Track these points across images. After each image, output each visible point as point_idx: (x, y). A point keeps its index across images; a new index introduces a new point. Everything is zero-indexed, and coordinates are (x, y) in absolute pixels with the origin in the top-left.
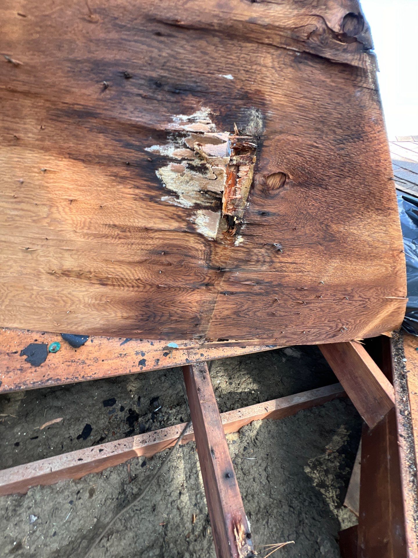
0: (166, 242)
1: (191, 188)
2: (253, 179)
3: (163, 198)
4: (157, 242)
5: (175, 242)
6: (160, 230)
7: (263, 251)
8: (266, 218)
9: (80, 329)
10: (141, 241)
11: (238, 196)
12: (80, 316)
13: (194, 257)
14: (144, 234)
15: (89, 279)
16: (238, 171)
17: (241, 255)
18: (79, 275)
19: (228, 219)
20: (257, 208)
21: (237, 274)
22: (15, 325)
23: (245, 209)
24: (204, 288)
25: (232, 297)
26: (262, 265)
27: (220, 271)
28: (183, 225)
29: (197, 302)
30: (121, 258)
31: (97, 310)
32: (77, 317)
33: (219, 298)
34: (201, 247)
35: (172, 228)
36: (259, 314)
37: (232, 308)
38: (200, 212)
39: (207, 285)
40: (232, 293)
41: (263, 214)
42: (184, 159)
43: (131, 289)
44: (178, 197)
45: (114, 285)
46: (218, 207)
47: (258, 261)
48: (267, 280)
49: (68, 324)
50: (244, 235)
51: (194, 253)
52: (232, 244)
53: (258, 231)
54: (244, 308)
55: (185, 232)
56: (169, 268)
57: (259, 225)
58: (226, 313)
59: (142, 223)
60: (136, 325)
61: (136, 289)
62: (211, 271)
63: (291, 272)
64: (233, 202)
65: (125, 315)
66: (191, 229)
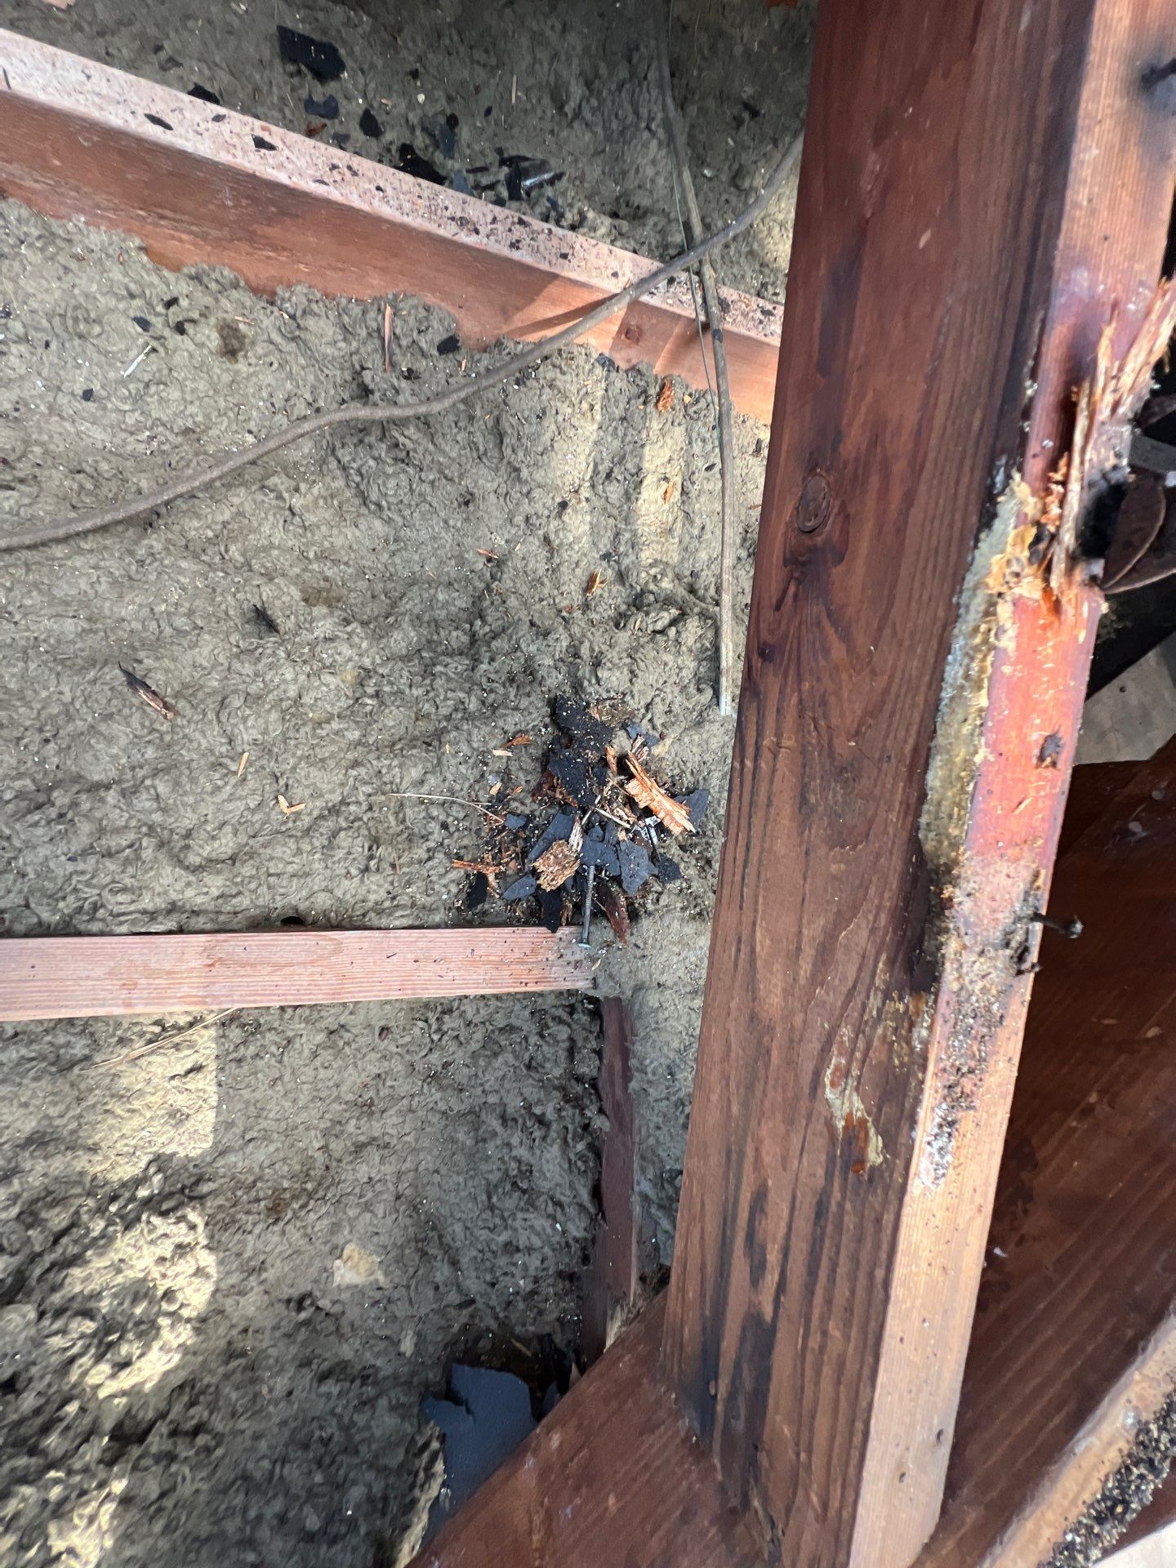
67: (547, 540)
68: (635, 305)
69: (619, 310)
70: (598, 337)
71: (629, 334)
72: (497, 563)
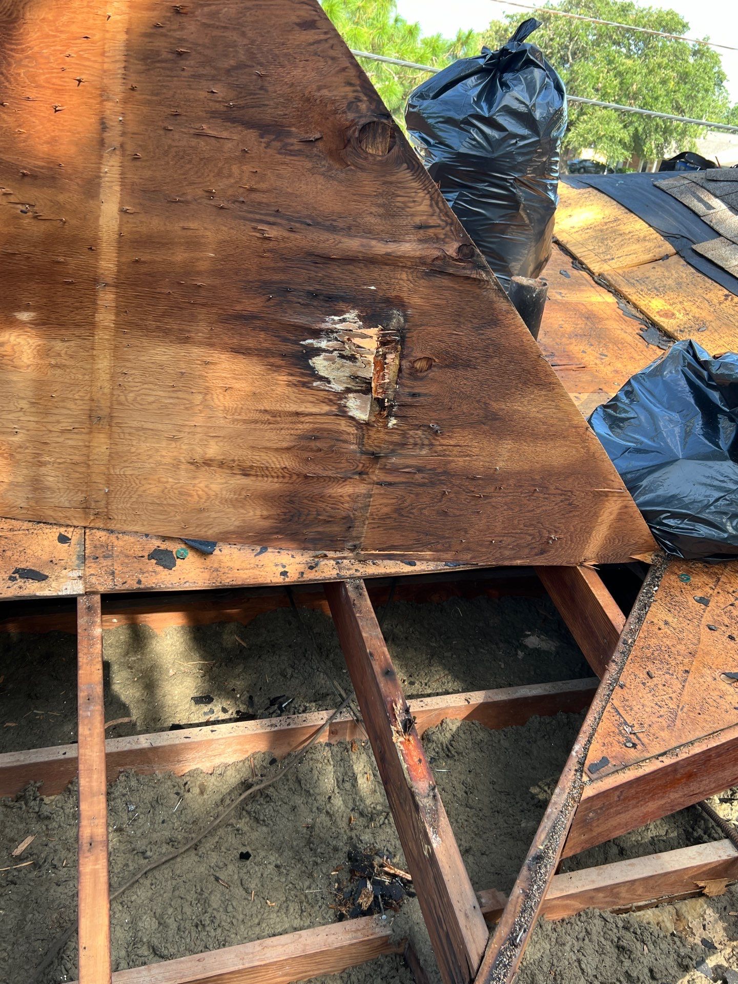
0: (316, 426)
1: (342, 374)
2: (400, 365)
3: (315, 384)
4: (307, 426)
5: (325, 426)
6: (311, 414)
7: (419, 432)
8: (418, 399)
9: (210, 532)
10: (291, 426)
11: (387, 381)
12: (213, 515)
13: (345, 442)
14: (295, 419)
15: (232, 468)
16: (385, 358)
17: (396, 438)
18: (221, 464)
19: (380, 402)
20: (407, 390)
21: (394, 460)
22: (136, 528)
23: (395, 391)
24: (357, 477)
25: (390, 489)
26: (421, 449)
27: (375, 457)
28: (334, 409)
29: (349, 496)
30: (269, 445)
31: (234, 507)
32: (209, 517)
33: (376, 490)
34: (353, 430)
35: (323, 412)
36: (426, 512)
37: (392, 504)
38: (351, 395)
39: (360, 474)
40: (390, 484)
41: (414, 395)
42: (335, 350)
43: (276, 480)
44: (329, 382)
45: (257, 476)
46: (368, 391)
47: (415, 444)
48: (429, 467)
49: (198, 526)
50: (396, 417)
51: (345, 437)
52: (386, 426)
53: (411, 412)
54: (406, 504)
55: (337, 415)
56: (318, 454)
57: (411, 406)
58: (385, 510)
59: (293, 408)
60: (276, 528)
61: (281, 480)
62: (364, 457)
63: (456, 456)
64: (382, 386)
65: (265, 513)
66: (342, 412)
67: (327, 812)
68: (331, 725)
69: (327, 728)
70: (323, 738)
71: (333, 733)
72: (311, 828)
